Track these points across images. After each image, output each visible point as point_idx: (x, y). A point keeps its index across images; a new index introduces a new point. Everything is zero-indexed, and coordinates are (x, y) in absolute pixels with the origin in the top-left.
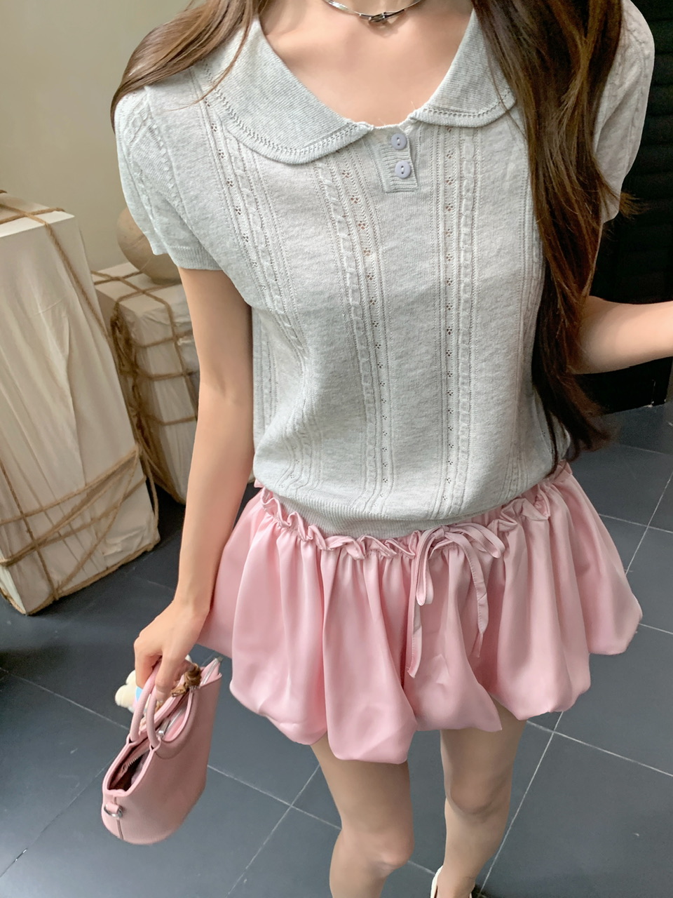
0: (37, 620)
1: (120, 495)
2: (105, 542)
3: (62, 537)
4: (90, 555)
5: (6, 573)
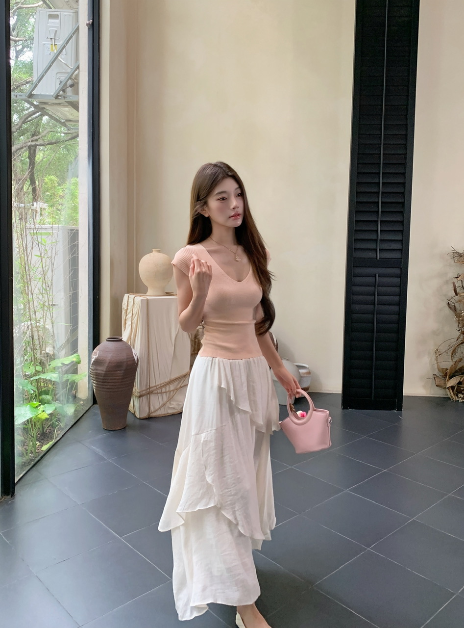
0: (142, 421)
2: (170, 403)
3: (157, 393)
4: (164, 405)
5: (138, 400)
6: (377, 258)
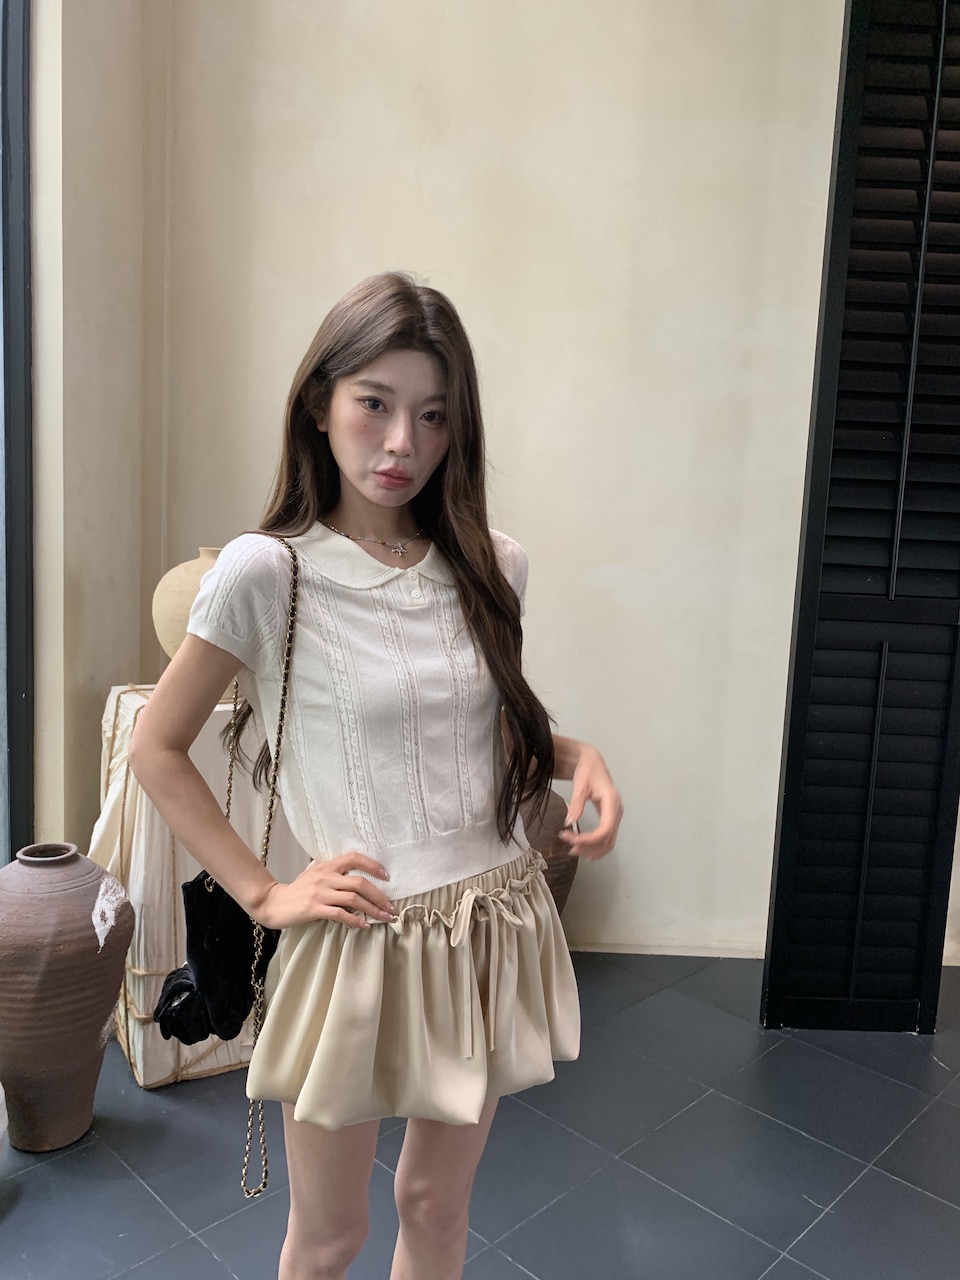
0: (152, 1096)
5: (141, 1033)
6: (887, 595)
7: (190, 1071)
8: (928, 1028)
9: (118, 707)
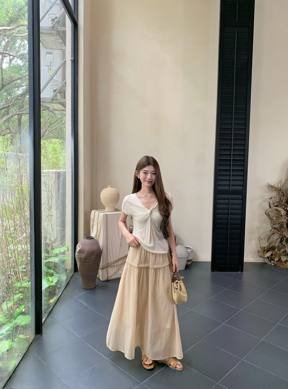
0: (104, 282)
1: (123, 262)
3: (112, 266)
4: (116, 273)
5: (101, 271)
6: (230, 190)
7: (110, 278)
8: (242, 270)
9: (95, 214)
